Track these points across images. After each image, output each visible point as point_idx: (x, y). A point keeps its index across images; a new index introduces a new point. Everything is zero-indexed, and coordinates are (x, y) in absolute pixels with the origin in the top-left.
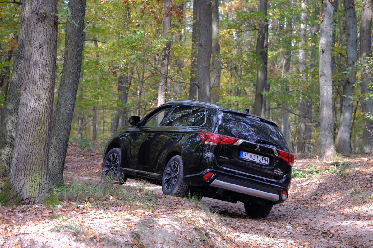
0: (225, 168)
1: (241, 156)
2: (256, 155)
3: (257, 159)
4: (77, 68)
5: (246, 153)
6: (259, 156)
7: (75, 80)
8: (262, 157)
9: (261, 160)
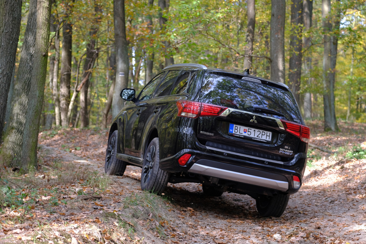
0: (208, 148)
1: (231, 130)
2: (253, 129)
3: (254, 134)
4: (11, 27)
5: (239, 126)
6: (257, 130)
7: (9, 43)
8: (261, 131)
9: (260, 136)
